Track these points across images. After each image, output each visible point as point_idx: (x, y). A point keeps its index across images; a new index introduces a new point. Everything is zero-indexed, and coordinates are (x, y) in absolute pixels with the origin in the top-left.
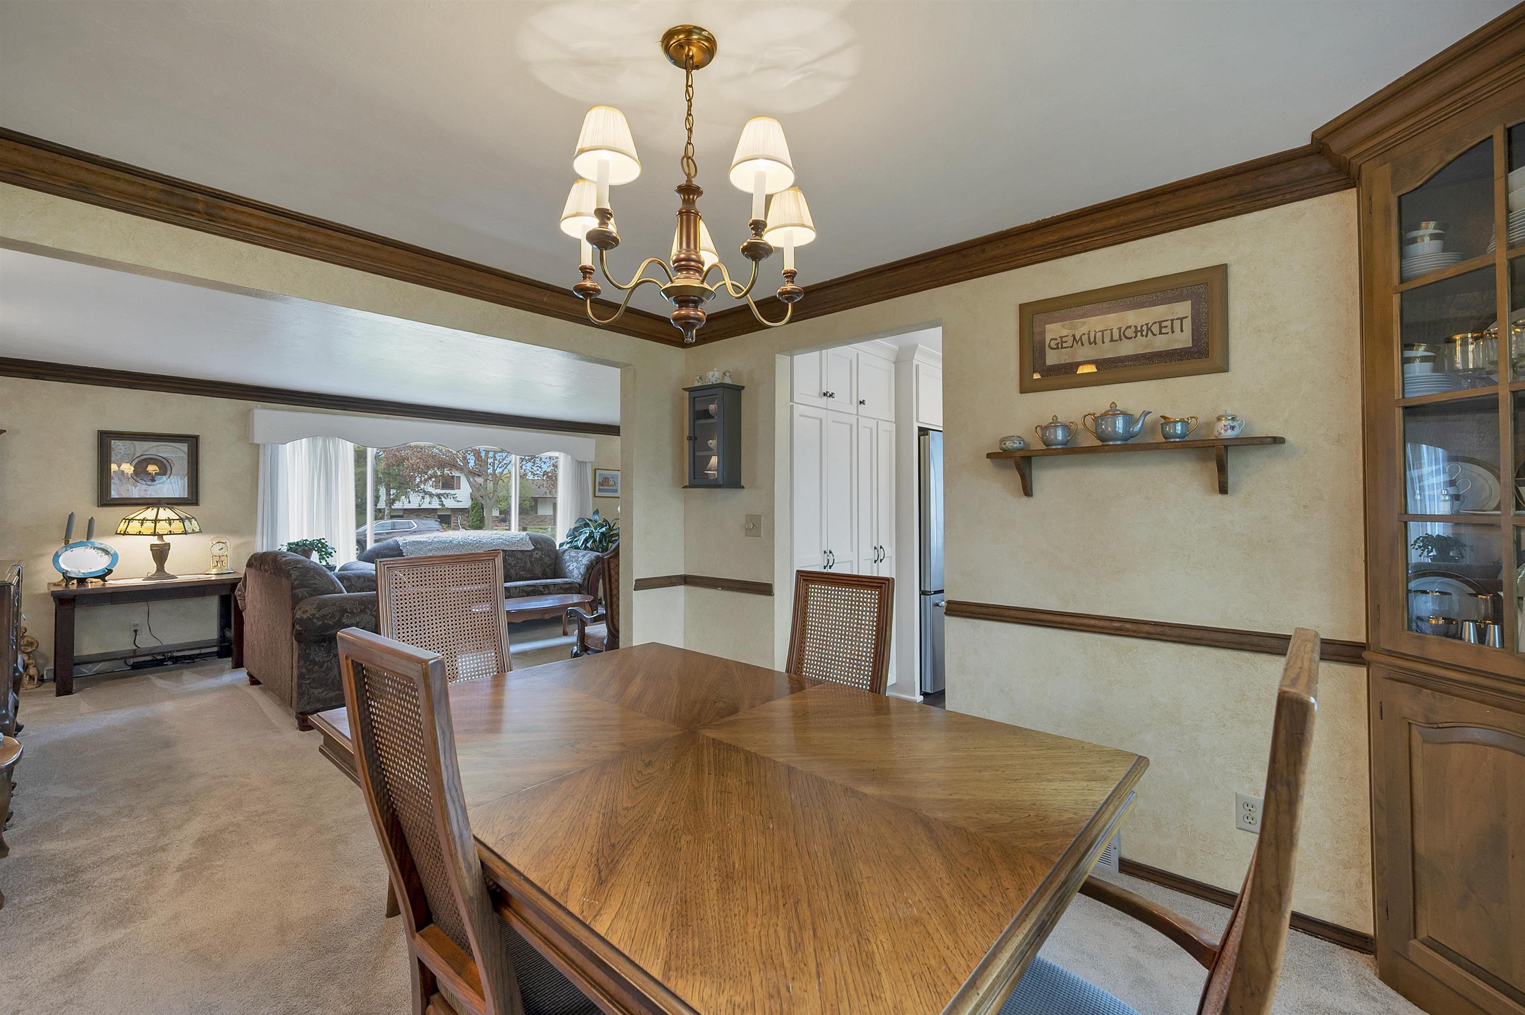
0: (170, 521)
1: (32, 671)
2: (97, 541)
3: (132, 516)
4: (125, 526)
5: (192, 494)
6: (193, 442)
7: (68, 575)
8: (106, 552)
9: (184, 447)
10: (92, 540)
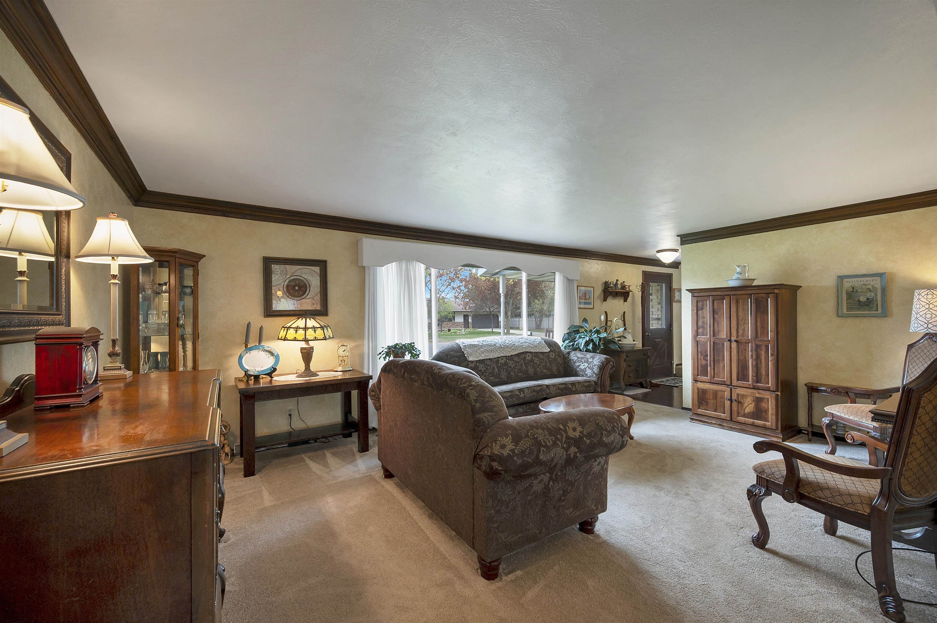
0: (314, 328)
1: (227, 449)
2: (267, 344)
3: (289, 325)
4: (285, 333)
5: (323, 307)
6: (322, 264)
7: (248, 373)
8: (272, 354)
9: (317, 269)
10: (262, 344)
